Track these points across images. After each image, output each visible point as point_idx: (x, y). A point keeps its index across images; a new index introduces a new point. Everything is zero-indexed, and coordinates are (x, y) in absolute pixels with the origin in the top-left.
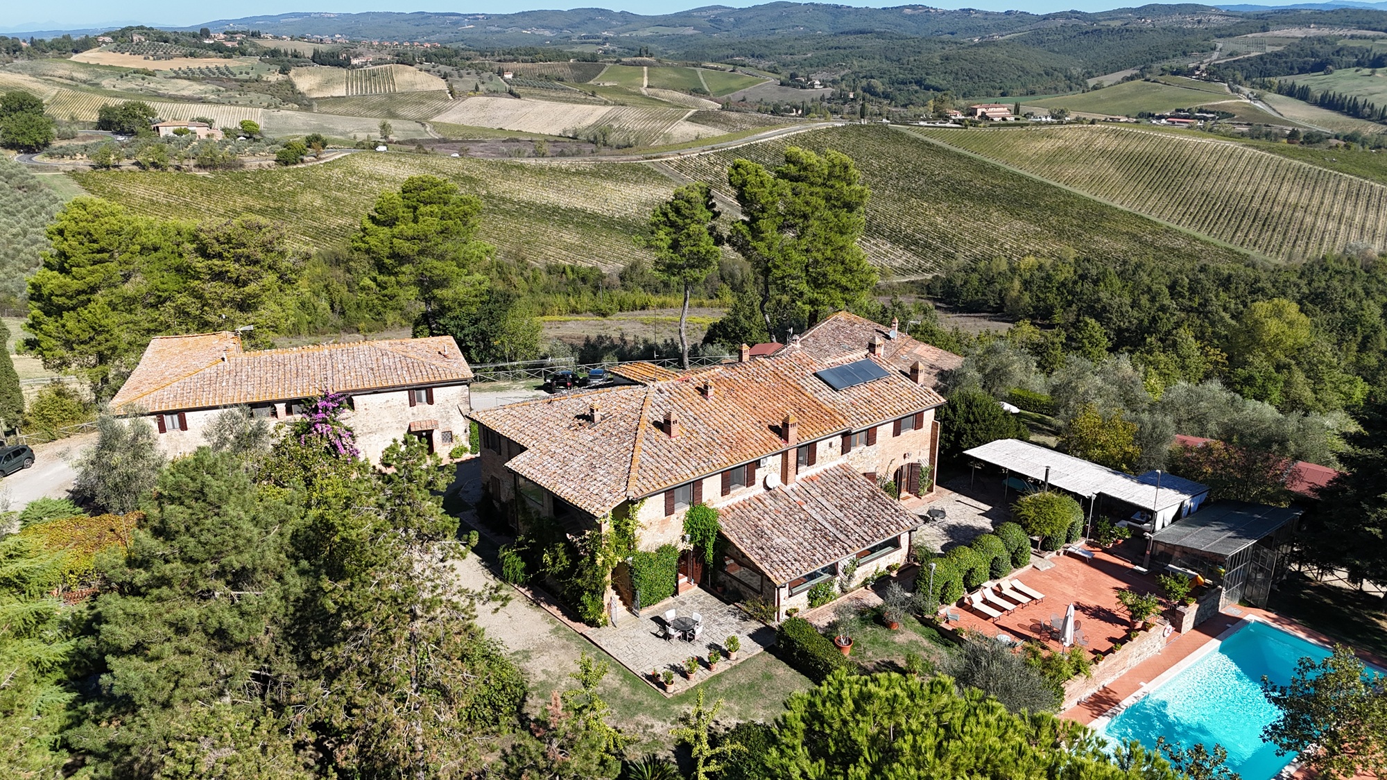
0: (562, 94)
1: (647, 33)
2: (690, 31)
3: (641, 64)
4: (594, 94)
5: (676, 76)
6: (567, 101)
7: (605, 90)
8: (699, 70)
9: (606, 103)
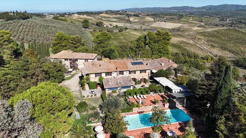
0: (174, 22)
1: (195, 10)
2: (204, 10)
3: (191, 16)
4: (180, 22)
5: (198, 18)
6: (174, 23)
7: (182, 21)
8: (203, 17)
9: (182, 23)
